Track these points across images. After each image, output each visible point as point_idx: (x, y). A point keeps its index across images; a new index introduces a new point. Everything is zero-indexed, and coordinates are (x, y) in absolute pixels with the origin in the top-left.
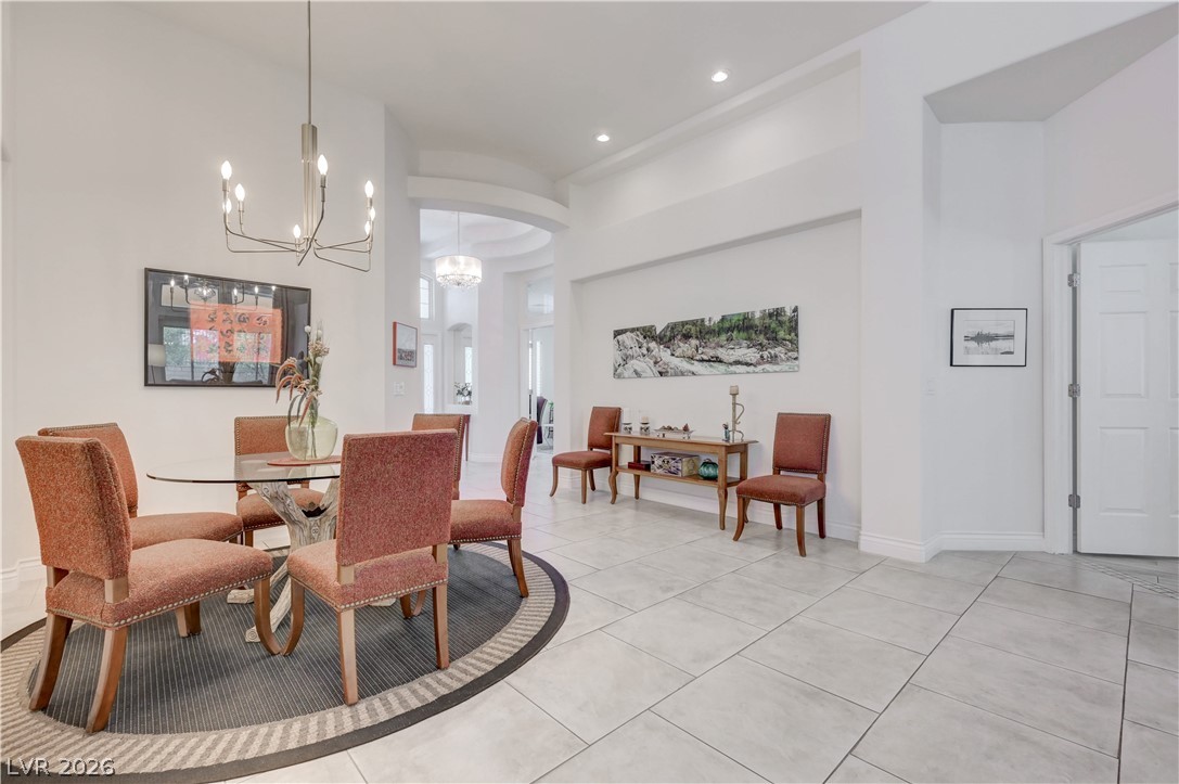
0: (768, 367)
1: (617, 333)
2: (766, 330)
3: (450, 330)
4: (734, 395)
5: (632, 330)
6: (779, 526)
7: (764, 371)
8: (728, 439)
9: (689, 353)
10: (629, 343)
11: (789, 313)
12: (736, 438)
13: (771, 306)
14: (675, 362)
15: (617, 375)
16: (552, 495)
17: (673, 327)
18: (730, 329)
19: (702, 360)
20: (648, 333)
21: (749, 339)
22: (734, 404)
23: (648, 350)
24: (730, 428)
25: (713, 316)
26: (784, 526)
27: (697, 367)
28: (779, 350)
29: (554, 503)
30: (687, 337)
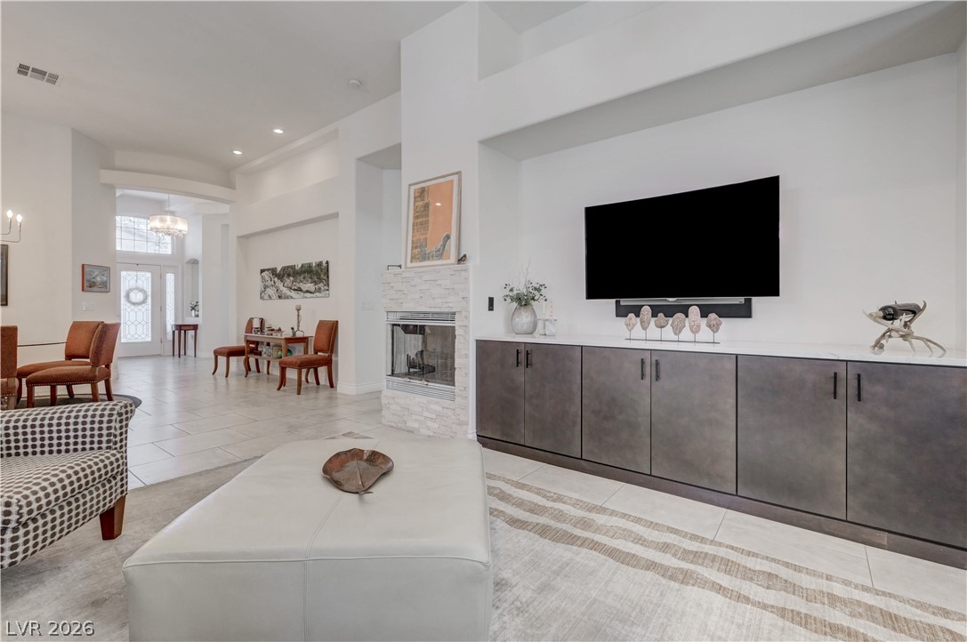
0: (317, 294)
1: (262, 271)
2: (318, 274)
3: (188, 263)
4: (298, 310)
5: (268, 270)
6: (318, 383)
7: (317, 297)
8: (294, 334)
9: (290, 285)
10: (267, 278)
11: (324, 264)
12: (299, 334)
13: (318, 260)
14: (285, 290)
15: (262, 298)
16: (214, 374)
17: (284, 269)
18: (304, 272)
19: (294, 290)
20: (273, 271)
21: (311, 278)
22: (298, 316)
23: (274, 282)
24: (295, 329)
25: (298, 262)
26: (321, 383)
27: (293, 294)
28: (321, 285)
29: (215, 379)
30: (289, 275)
